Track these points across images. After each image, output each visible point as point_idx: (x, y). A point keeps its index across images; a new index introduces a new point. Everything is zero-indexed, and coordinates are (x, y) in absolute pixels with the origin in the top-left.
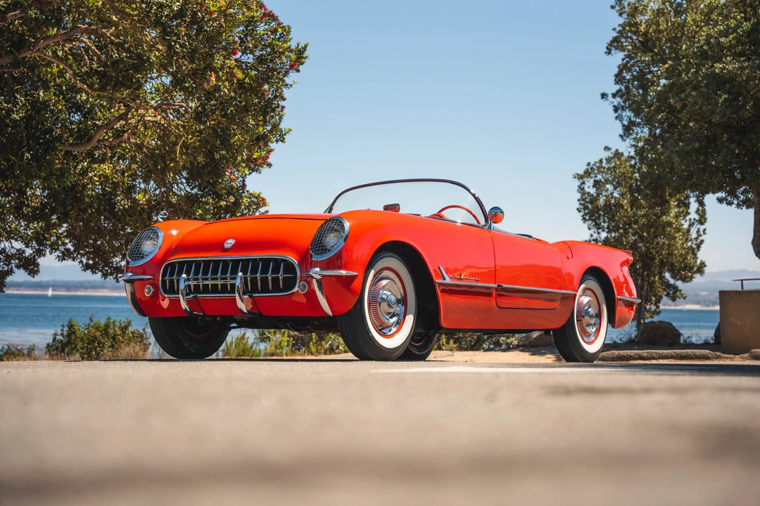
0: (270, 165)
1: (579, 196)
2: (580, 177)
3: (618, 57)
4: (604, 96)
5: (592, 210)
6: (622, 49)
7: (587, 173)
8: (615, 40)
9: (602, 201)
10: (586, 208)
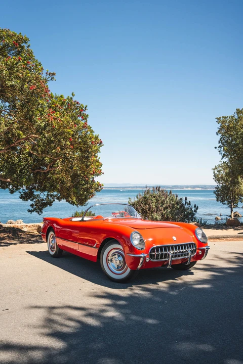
0: (103, 173)
1: (213, 175)
2: (214, 169)
3: (219, 136)
4: (215, 148)
5: (217, 179)
6: (220, 133)
7: (216, 168)
8: (219, 131)
9: (220, 176)
10: (216, 178)
